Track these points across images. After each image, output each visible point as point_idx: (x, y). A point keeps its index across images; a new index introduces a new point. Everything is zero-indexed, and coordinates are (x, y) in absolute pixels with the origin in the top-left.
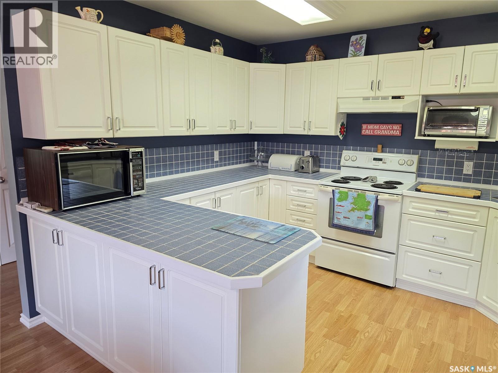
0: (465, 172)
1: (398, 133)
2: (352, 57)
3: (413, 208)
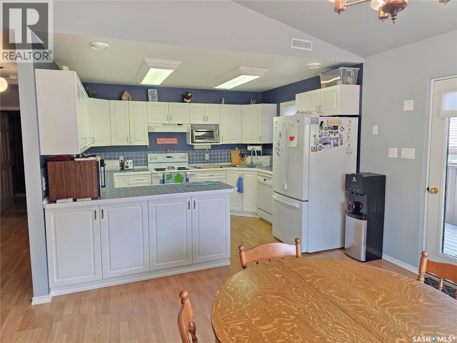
0: (206, 159)
1: (176, 142)
2: (151, 101)
3: (200, 177)
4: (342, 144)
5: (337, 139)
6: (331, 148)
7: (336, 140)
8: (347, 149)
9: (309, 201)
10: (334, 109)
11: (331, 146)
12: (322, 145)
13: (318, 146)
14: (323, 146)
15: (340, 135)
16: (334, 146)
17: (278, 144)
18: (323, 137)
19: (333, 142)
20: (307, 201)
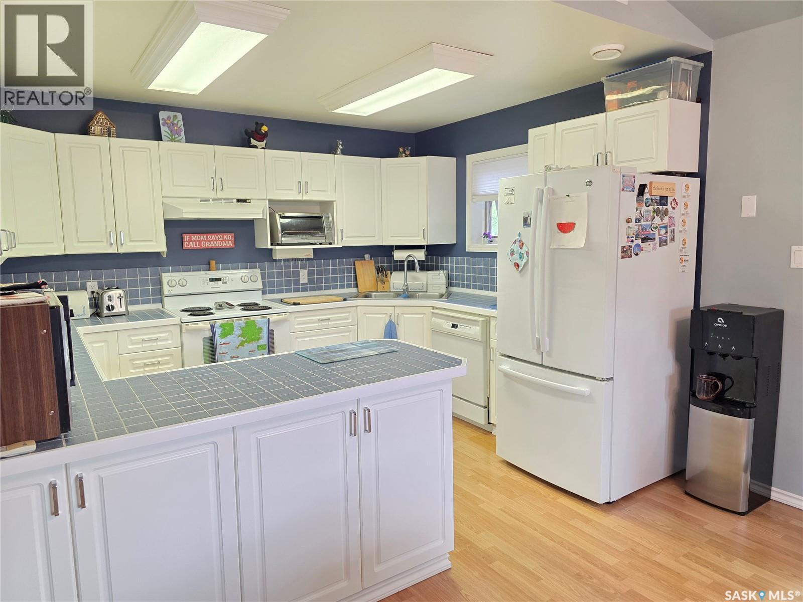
0: (301, 282)
1: (230, 244)
2: (168, 141)
3: (298, 324)
4: (673, 239)
5: (666, 227)
6: (654, 249)
7: (663, 231)
8: (681, 251)
9: (614, 378)
10: (652, 158)
11: (655, 245)
12: (639, 241)
13: (633, 245)
14: (643, 245)
15: (670, 217)
16: (660, 246)
17: (517, 243)
18: (643, 222)
19: (659, 235)
20: (611, 379)
